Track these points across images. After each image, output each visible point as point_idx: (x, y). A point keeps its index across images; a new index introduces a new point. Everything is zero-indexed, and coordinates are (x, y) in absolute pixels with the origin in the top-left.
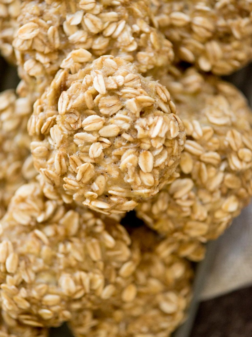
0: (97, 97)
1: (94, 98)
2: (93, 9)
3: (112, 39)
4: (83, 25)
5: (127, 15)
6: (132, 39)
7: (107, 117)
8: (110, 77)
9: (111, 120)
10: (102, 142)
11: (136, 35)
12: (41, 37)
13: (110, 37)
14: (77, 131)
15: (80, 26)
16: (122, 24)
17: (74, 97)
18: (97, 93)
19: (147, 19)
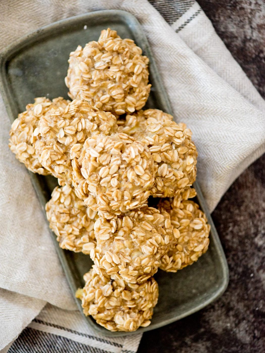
0: (97, 160)
1: (96, 161)
2: (65, 124)
3: (84, 130)
4: (66, 134)
5: (82, 115)
6: (92, 123)
7: (108, 165)
8: (96, 147)
9: (110, 164)
10: (114, 177)
11: (93, 120)
12: (53, 153)
13: (82, 130)
14: (100, 181)
15: (65, 136)
16: (83, 120)
17: (87, 167)
18: (96, 158)
19: (92, 110)
